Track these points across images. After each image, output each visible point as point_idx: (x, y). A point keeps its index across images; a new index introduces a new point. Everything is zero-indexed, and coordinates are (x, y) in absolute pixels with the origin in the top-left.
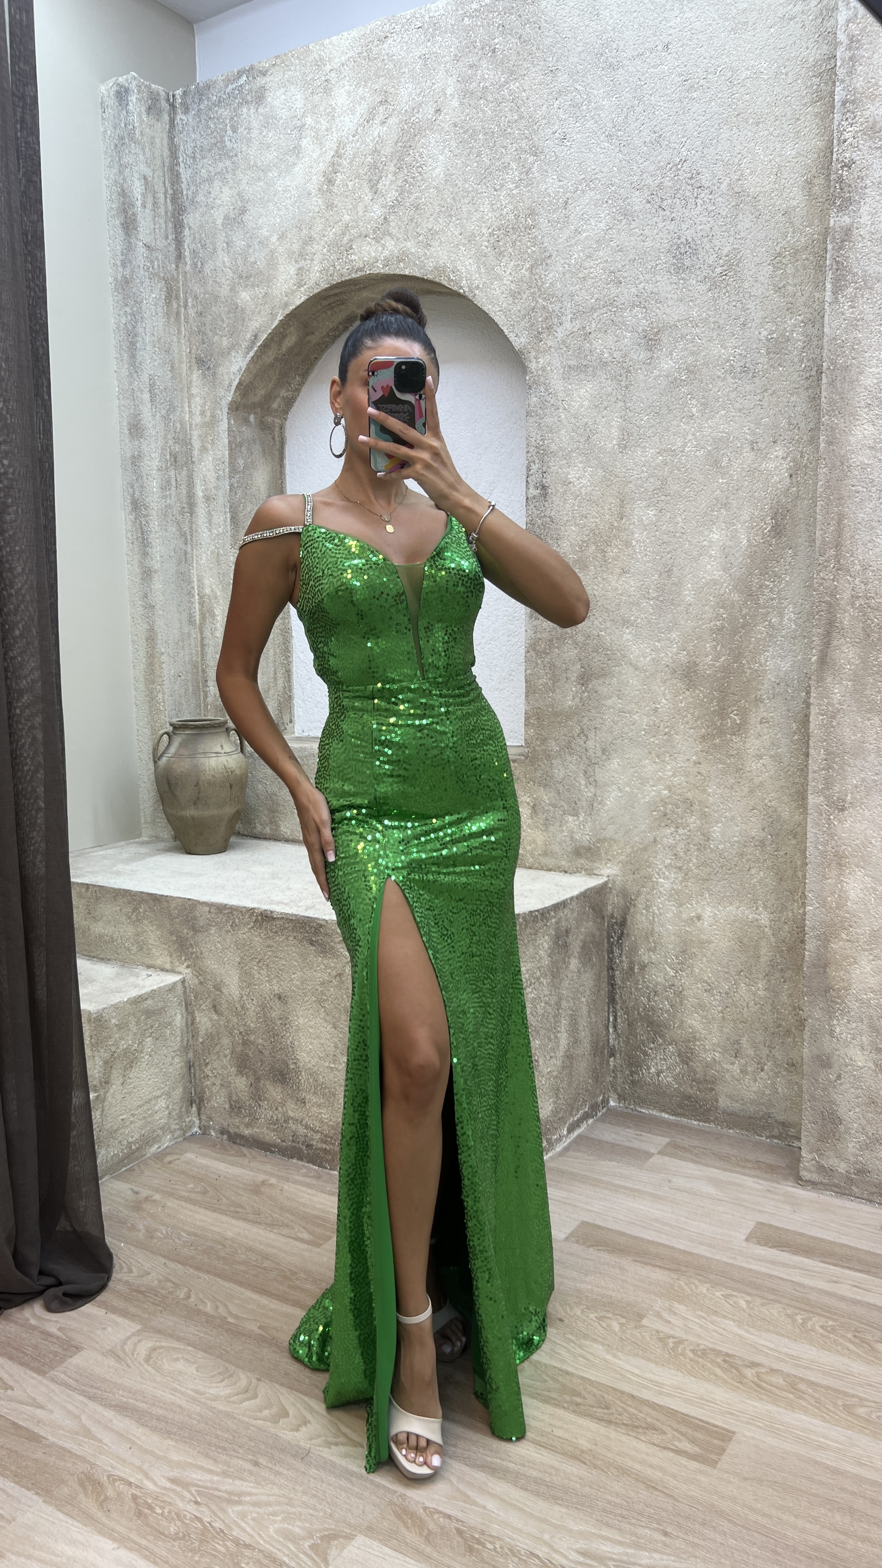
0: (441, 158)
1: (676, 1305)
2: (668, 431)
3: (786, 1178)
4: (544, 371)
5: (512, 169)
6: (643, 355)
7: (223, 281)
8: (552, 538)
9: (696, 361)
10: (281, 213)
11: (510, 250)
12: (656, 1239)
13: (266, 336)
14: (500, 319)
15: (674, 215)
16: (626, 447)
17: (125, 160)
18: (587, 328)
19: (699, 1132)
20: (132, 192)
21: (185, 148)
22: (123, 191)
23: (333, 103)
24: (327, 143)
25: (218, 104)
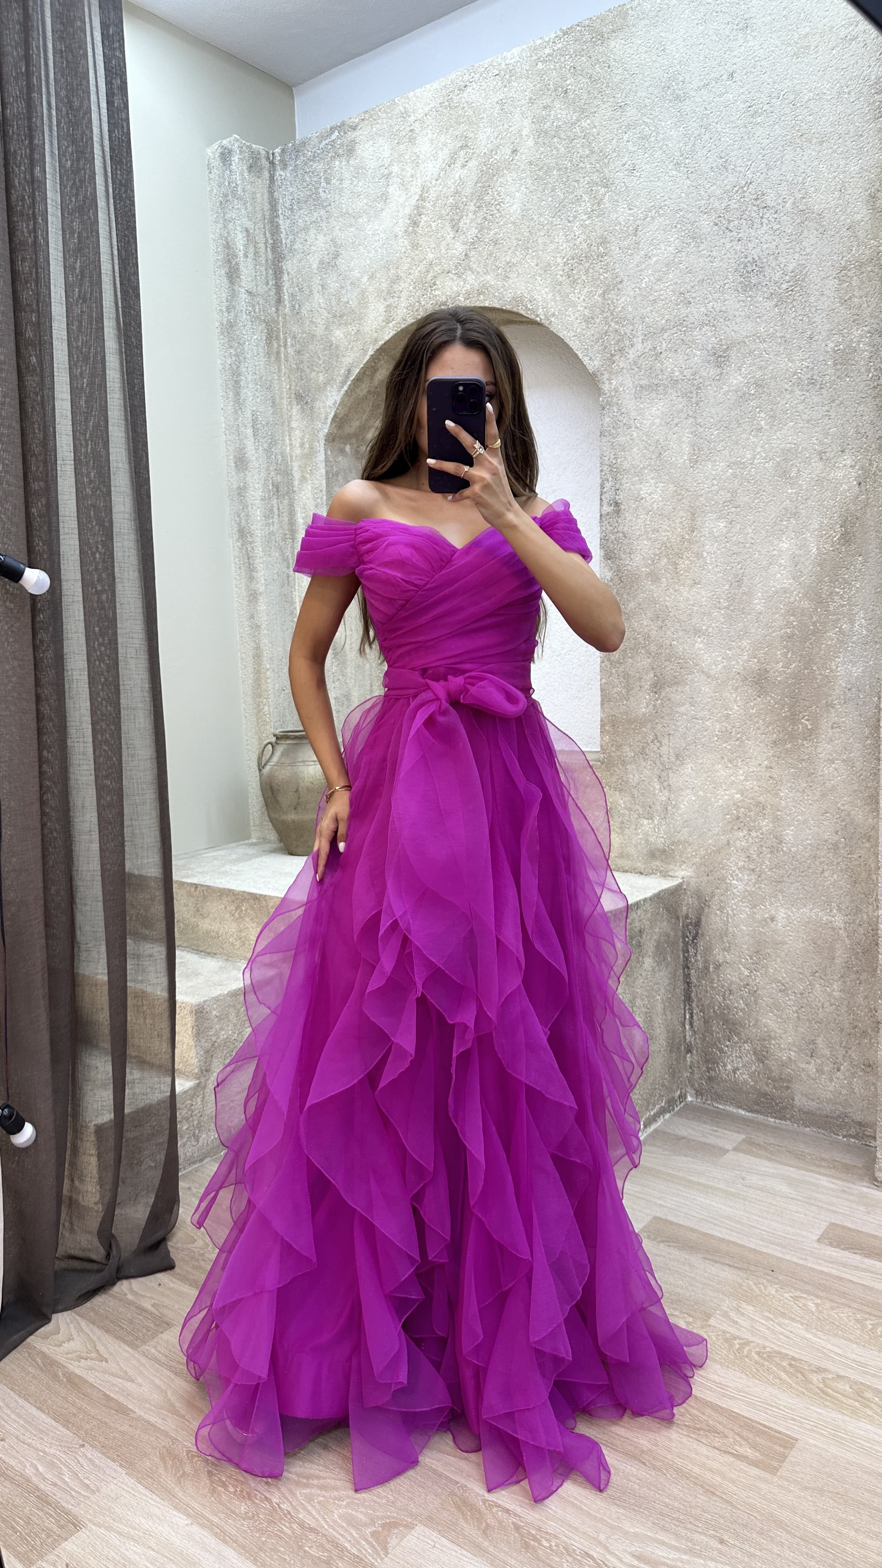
1: (744, 1305)
2: (737, 443)
3: (861, 1178)
4: (616, 392)
5: (584, 201)
6: (713, 371)
7: (319, 320)
8: (625, 553)
9: (764, 375)
10: (371, 255)
11: (584, 277)
12: (727, 1237)
13: (358, 370)
14: (574, 345)
15: (740, 235)
16: (697, 462)
17: (228, 216)
18: (658, 348)
19: (775, 1129)
20: (235, 244)
21: (284, 201)
22: (228, 243)
23: (417, 151)
24: (412, 188)
25: (313, 159)
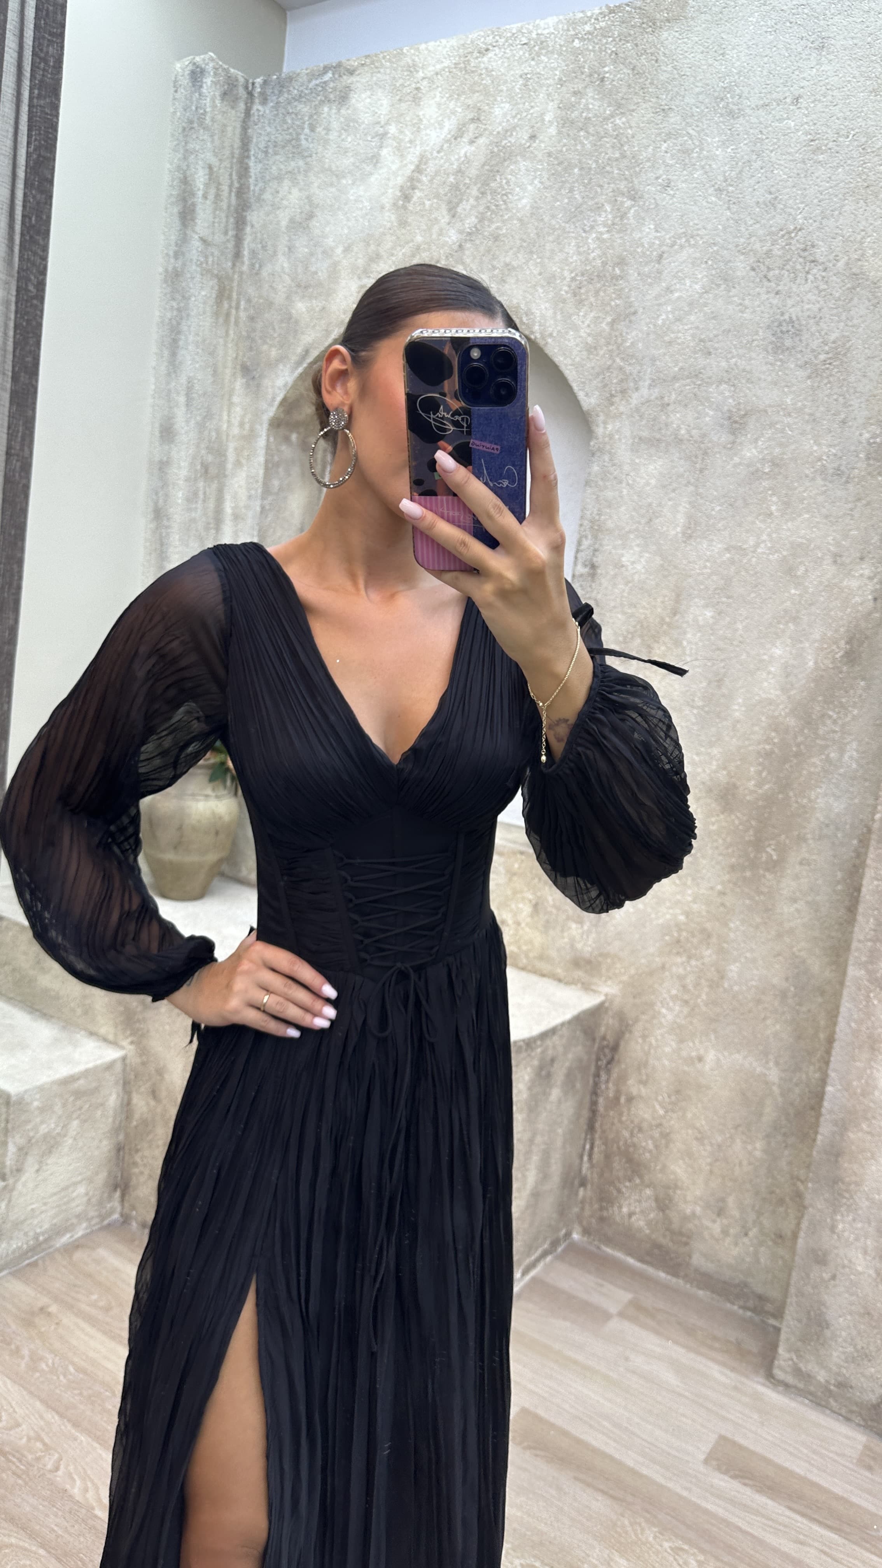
0: (530, 188)
1: (615, 1556)
2: (740, 525)
3: (757, 1370)
4: (611, 438)
5: (606, 211)
6: (725, 438)
7: (280, 287)
9: (784, 453)
10: (350, 224)
11: (592, 299)
13: (316, 353)
14: (570, 374)
15: (779, 288)
16: (690, 537)
17: (191, 146)
18: (666, 398)
19: (665, 1288)
20: (194, 180)
21: (258, 141)
22: (185, 178)
23: (421, 113)
24: (410, 157)
25: (300, 97)
